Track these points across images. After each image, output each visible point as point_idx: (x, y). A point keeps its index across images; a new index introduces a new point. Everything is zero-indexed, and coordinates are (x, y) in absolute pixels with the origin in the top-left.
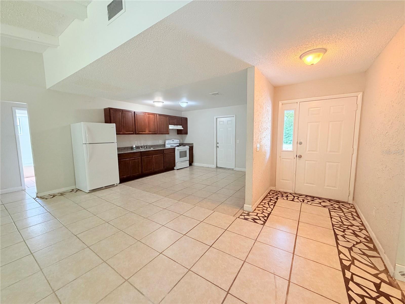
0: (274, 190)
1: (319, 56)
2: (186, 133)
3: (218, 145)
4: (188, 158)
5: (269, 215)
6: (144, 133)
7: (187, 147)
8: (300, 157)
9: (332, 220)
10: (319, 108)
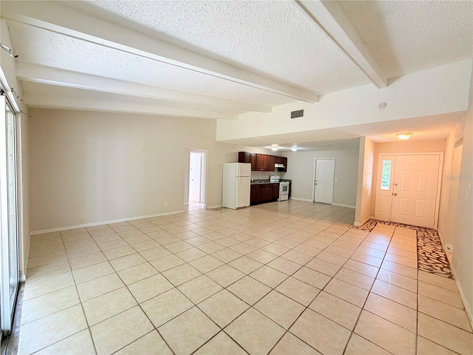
0: (373, 219)
1: (408, 136)
2: (286, 171)
3: (316, 183)
4: (287, 192)
5: (372, 229)
6: (260, 170)
7: (288, 183)
8: (396, 195)
9: (418, 242)
10: (411, 161)
